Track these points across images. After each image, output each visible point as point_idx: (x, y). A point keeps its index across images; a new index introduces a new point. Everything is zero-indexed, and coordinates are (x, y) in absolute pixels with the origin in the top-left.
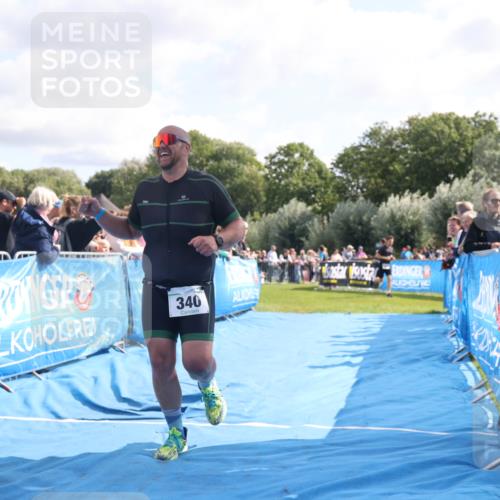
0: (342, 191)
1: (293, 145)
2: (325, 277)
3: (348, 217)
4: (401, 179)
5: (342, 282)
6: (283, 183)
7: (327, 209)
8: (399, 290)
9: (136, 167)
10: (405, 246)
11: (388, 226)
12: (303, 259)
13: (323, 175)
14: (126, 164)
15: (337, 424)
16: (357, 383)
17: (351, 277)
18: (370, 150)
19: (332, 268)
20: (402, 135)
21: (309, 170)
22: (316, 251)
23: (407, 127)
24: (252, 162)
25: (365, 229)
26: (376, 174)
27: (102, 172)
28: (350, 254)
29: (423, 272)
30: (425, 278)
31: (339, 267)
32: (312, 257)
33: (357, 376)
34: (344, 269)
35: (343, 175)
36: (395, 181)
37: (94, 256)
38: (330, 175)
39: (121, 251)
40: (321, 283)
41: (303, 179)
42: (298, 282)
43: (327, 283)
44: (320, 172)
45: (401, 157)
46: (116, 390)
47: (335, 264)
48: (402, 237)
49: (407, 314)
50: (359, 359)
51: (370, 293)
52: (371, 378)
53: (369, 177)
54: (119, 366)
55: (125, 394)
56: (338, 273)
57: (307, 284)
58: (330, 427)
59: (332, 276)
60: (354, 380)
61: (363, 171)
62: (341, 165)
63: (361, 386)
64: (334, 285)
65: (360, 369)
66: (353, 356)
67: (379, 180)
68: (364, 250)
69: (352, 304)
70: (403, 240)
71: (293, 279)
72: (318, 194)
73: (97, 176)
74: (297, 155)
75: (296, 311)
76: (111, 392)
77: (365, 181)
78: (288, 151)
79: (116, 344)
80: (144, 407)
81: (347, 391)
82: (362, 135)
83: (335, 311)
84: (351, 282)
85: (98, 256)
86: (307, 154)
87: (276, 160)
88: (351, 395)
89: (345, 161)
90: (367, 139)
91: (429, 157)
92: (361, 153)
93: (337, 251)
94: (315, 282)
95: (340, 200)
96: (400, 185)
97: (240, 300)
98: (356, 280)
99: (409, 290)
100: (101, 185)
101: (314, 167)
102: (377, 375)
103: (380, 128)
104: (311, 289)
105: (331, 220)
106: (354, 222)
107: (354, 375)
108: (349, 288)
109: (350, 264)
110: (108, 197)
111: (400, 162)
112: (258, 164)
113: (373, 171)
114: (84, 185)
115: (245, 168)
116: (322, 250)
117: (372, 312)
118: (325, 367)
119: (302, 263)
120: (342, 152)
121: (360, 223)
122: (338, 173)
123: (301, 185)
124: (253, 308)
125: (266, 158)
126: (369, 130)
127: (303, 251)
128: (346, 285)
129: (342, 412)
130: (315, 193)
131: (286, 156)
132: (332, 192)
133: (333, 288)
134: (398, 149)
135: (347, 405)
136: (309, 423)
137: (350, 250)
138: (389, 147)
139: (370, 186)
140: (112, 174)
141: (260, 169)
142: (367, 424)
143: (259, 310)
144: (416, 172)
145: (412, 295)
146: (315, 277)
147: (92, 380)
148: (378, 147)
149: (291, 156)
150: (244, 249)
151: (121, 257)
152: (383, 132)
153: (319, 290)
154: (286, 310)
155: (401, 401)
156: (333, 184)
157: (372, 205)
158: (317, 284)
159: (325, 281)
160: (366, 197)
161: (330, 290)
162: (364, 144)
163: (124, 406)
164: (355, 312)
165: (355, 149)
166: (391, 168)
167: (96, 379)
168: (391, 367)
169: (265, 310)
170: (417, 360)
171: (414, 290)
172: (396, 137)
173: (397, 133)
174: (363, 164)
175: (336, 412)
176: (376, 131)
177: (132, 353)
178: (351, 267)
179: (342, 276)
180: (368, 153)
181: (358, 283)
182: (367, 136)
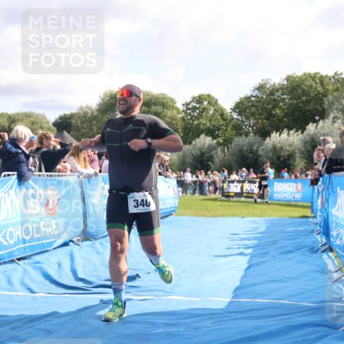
0: (238, 129)
1: (203, 95)
2: (225, 191)
3: (242, 148)
4: (281, 120)
5: (238, 195)
6: (195, 123)
7: (227, 142)
8: (279, 200)
9: (89, 111)
10: (283, 169)
11: (271, 154)
12: (210, 178)
13: (225, 118)
14: (82, 109)
15: (233, 297)
16: (248, 268)
17: (245, 191)
18: (259, 100)
19: (231, 184)
20: (282, 89)
21: (214, 114)
23: (285, 83)
24: (174, 108)
25: (254, 157)
26: (262, 117)
28: (244, 174)
29: (297, 188)
30: (298, 192)
31: (236, 184)
32: (216, 177)
33: (248, 263)
34: (239, 185)
35: (239, 117)
36: (277, 122)
37: (58, 176)
38: (229, 117)
39: (78, 172)
40: (223, 196)
41: (210, 120)
42: (206, 195)
43: (227, 196)
44: (222, 115)
45: (281, 104)
46: (74, 272)
47: (233, 182)
48: (281, 162)
49: (284, 218)
50: (250, 251)
52: (259, 264)
53: (258, 119)
54: (77, 255)
55: (81, 275)
56: (235, 188)
58: (228, 300)
59: (231, 191)
60: (246, 266)
61: (253, 114)
62: (237, 110)
63: (252, 269)
64: (232, 197)
66: (246, 248)
67: (265, 121)
68: (254, 172)
69: (245, 211)
70: (282, 165)
71: (202, 193)
72: (221, 131)
74: (205, 103)
75: (204, 216)
76: (70, 274)
77: (255, 121)
78: (199, 100)
79: (74, 240)
80: (95, 285)
81: (242, 273)
82: (252, 89)
83: (233, 216)
84: (245, 194)
85: (62, 176)
86: (212, 102)
87: (190, 106)
88: (244, 277)
89: (240, 107)
90: (256, 91)
91: (301, 105)
92: (252, 101)
93: (234, 172)
95: (236, 135)
96: (280, 125)
97: (164, 207)
98: (248, 193)
99: (286, 201)
101: (218, 111)
102: (263, 262)
103: (266, 83)
104: (216, 200)
105: (230, 149)
106: (247, 151)
107: (246, 262)
108: (243, 199)
109: (243, 182)
110: (69, 132)
111: (280, 108)
112: (178, 109)
113: (260, 114)
114: (51, 124)
115: (168, 112)
116: (224, 171)
117: (260, 217)
118: (226, 256)
119: (209, 181)
120: (239, 101)
121: (251, 152)
122: (235, 116)
123: (208, 124)
124: (173, 213)
125: (183, 105)
126: (258, 85)
127: (209, 173)
128: (241, 197)
129: (237, 289)
130: (218, 130)
131: (197, 104)
132: (231, 129)
133: (231, 199)
134: (278, 99)
135: (241, 284)
136: (213, 297)
137: (244, 171)
138: (273, 97)
139: (258, 125)
140: (72, 116)
141: (179, 113)
142: (255, 298)
143: (178, 215)
144: (292, 115)
145: (289, 204)
146: (218, 191)
147: (57, 265)
148: (264, 97)
149: (202, 103)
150: (167, 170)
151: (78, 176)
152: (268, 86)
153: (221, 200)
154: (197, 215)
155: (280, 281)
156: (232, 124)
157: (260, 139)
159: (226, 194)
160: (255, 133)
161: (229, 201)
162: (254, 95)
163: (80, 284)
164: (246, 216)
165: (248, 98)
166: (274, 112)
167: (60, 265)
168: (273, 257)
169: (183, 215)
170: (292, 251)
171: (290, 201)
172: (277, 90)
173: (278, 87)
174: (253, 109)
175: (233, 289)
176: (263, 85)
177: (86, 245)
178: (244, 184)
179: (238, 190)
180: (257, 102)
181: (249, 195)
182: (256, 89)
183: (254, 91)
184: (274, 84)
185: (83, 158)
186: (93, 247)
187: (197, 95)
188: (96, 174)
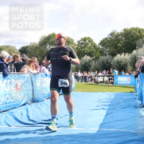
0: (102, 53)
1: (86, 37)
2: (96, 80)
3: (104, 61)
4: (121, 49)
5: (102, 82)
6: (83, 50)
7: (97, 58)
8: (120, 85)
9: (35, 45)
10: (122, 70)
11: (116, 64)
12: (89, 75)
13: (96, 48)
14: (32, 44)
15: (100, 128)
16: (106, 115)
17: (105, 80)
20: (121, 35)
21: (91, 46)
22: (93, 72)
23: (123, 32)
24: (73, 43)
25: (109, 65)
27: (24, 46)
29: (128, 79)
30: (129, 81)
31: (101, 77)
32: (92, 74)
33: (106, 113)
34: (102, 78)
35: (102, 47)
36: (119, 49)
37: (21, 74)
38: (98, 48)
39: (30, 72)
40: (95, 82)
41: (89, 49)
42: (87, 82)
43: (97, 83)
44: (94, 46)
45: (121, 41)
46: (28, 117)
47: (99, 76)
48: (121, 68)
49: (122, 92)
50: (107, 107)
51: (111, 86)
52: (111, 113)
53: (111, 48)
54: (29, 109)
55: (31, 118)
56: (100, 79)
57: (91, 83)
58: (98, 129)
59: (98, 80)
61: (108, 46)
62: (101, 44)
63: (108, 115)
64: (99, 83)
65: (107, 110)
66: (105, 106)
67: (114, 49)
69: (105, 89)
70: (121, 69)
71: (86, 81)
72: (94, 54)
73: (22, 48)
74: (87, 41)
75: (87, 92)
76: (27, 118)
77: (109, 49)
78: (84, 39)
79: (28, 102)
80: (37, 123)
81: (103, 117)
82: (108, 35)
83: (99, 92)
84: (105, 82)
85: (23, 74)
86: (90, 40)
87: (80, 43)
88: (104, 119)
89: (103, 43)
90: (110, 36)
91: (130, 42)
92: (108, 40)
93: (100, 72)
94: (93, 82)
95: (101, 56)
96: (121, 51)
98: (106, 81)
99: (124, 85)
100: (23, 51)
101: (93, 45)
102: (113, 112)
103: (114, 32)
104: (92, 84)
105: (98, 62)
106: (106, 63)
107: (105, 112)
108: (104, 84)
110: (26, 54)
111: (121, 43)
112: (75, 44)
113: (112, 46)
114: (18, 51)
115: (70, 45)
116: (95, 72)
117: (112, 92)
118: (96, 110)
119: (89, 76)
120: (102, 40)
121: (108, 63)
122: (100, 47)
123: (88, 51)
125: (77, 42)
126: (111, 33)
127: (89, 72)
128: (103, 83)
129: (101, 124)
130: (93, 53)
131: (84, 41)
132: (99, 53)
133: (99, 84)
134: (120, 39)
135: (103, 122)
136: (91, 128)
138: (117, 38)
139: (111, 51)
140: (27, 47)
141: (75, 46)
142: (110, 128)
143: (75, 91)
144: (126, 46)
145: (125, 86)
146: (93, 81)
147: (21, 114)
148: (114, 38)
149: (86, 41)
151: (30, 74)
152: (115, 33)
153: (94, 85)
154: (84, 91)
155: (121, 121)
156: (99, 50)
157: (112, 57)
158: (94, 83)
159: (96, 82)
160: (109, 54)
161: (98, 85)
162: (109, 37)
163: (31, 122)
164: (105, 92)
165: (106, 39)
166: (118, 45)
167: (22, 114)
168: (118, 110)
169: (77, 91)
170: (126, 108)
171: (125, 85)
172: (119, 35)
173: (120, 34)
174: (109, 44)
175: (100, 124)
176: (113, 33)
177: (33, 105)
178: (105, 77)
179: (102, 80)
180: (110, 40)
181: (107, 82)
182: (110, 35)
183: (109, 36)
184: (118, 32)
185: (32, 66)
186: (37, 106)
187: (84, 38)
188: (38, 73)
